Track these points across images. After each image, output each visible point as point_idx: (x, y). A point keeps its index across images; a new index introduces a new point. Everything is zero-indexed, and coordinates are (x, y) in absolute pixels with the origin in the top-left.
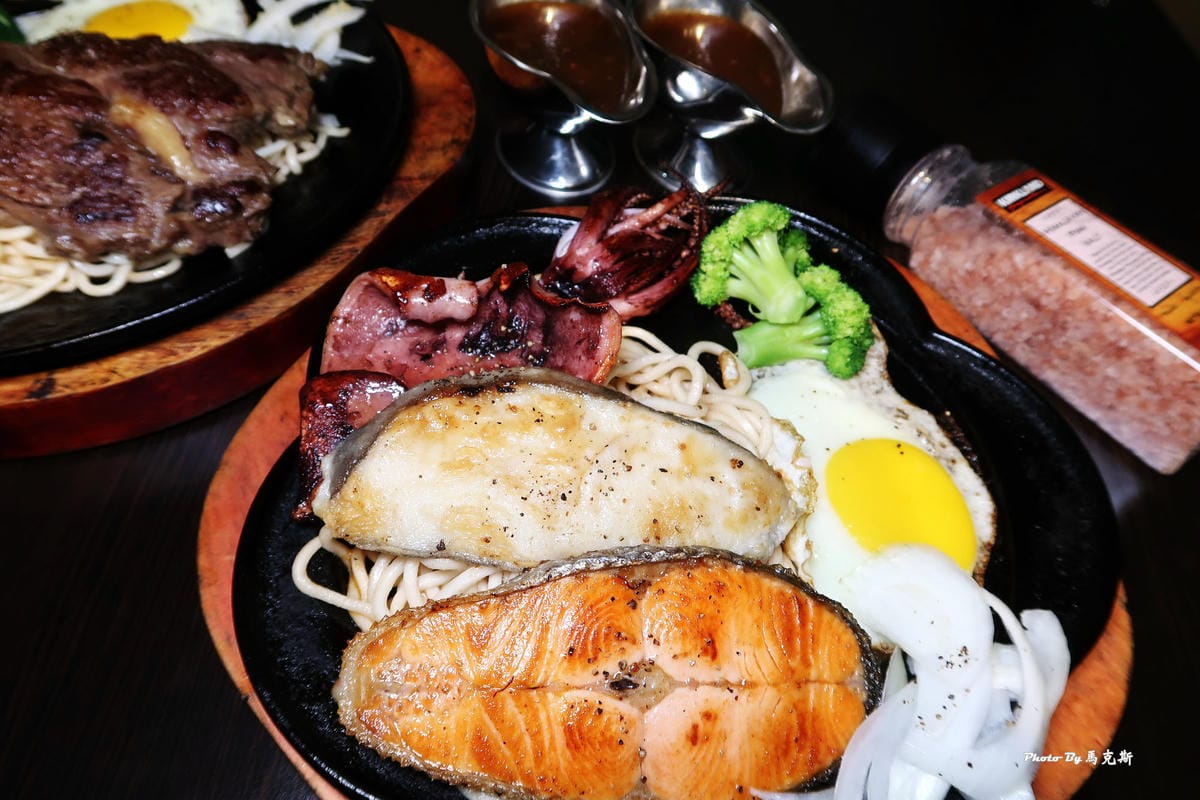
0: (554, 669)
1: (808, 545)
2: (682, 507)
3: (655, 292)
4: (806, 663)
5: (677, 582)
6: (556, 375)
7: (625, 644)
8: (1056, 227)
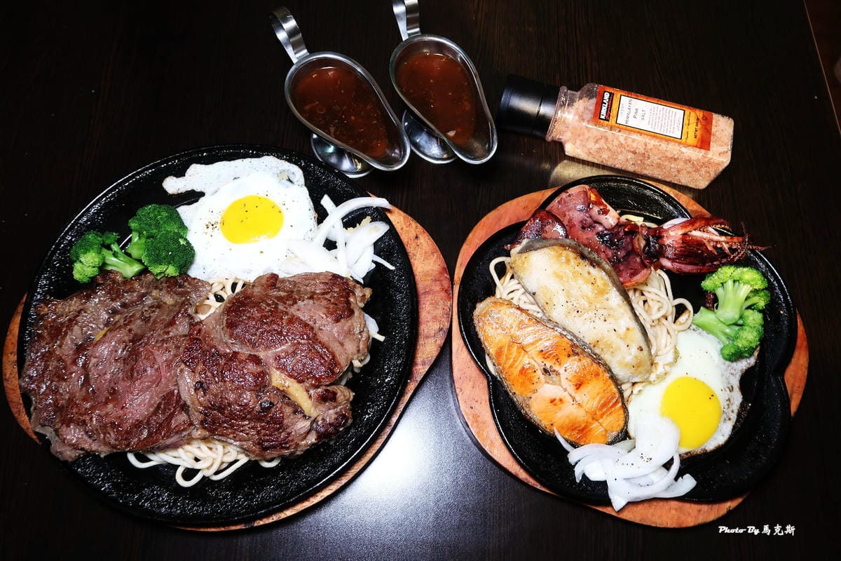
0: (533, 351)
2: (610, 345)
3: (687, 268)
6: (613, 273)
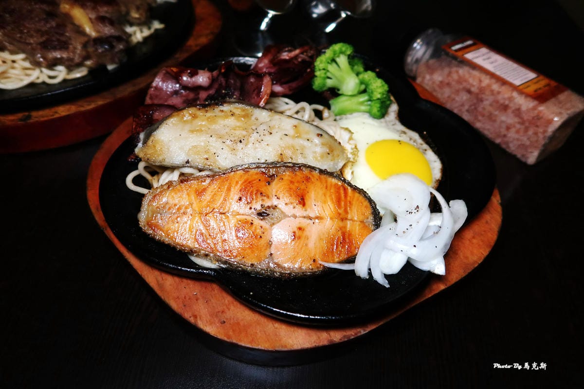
1: (352, 173)
2: (293, 149)
4: (346, 212)
5: (289, 176)
7: (265, 198)
8: (477, 57)
